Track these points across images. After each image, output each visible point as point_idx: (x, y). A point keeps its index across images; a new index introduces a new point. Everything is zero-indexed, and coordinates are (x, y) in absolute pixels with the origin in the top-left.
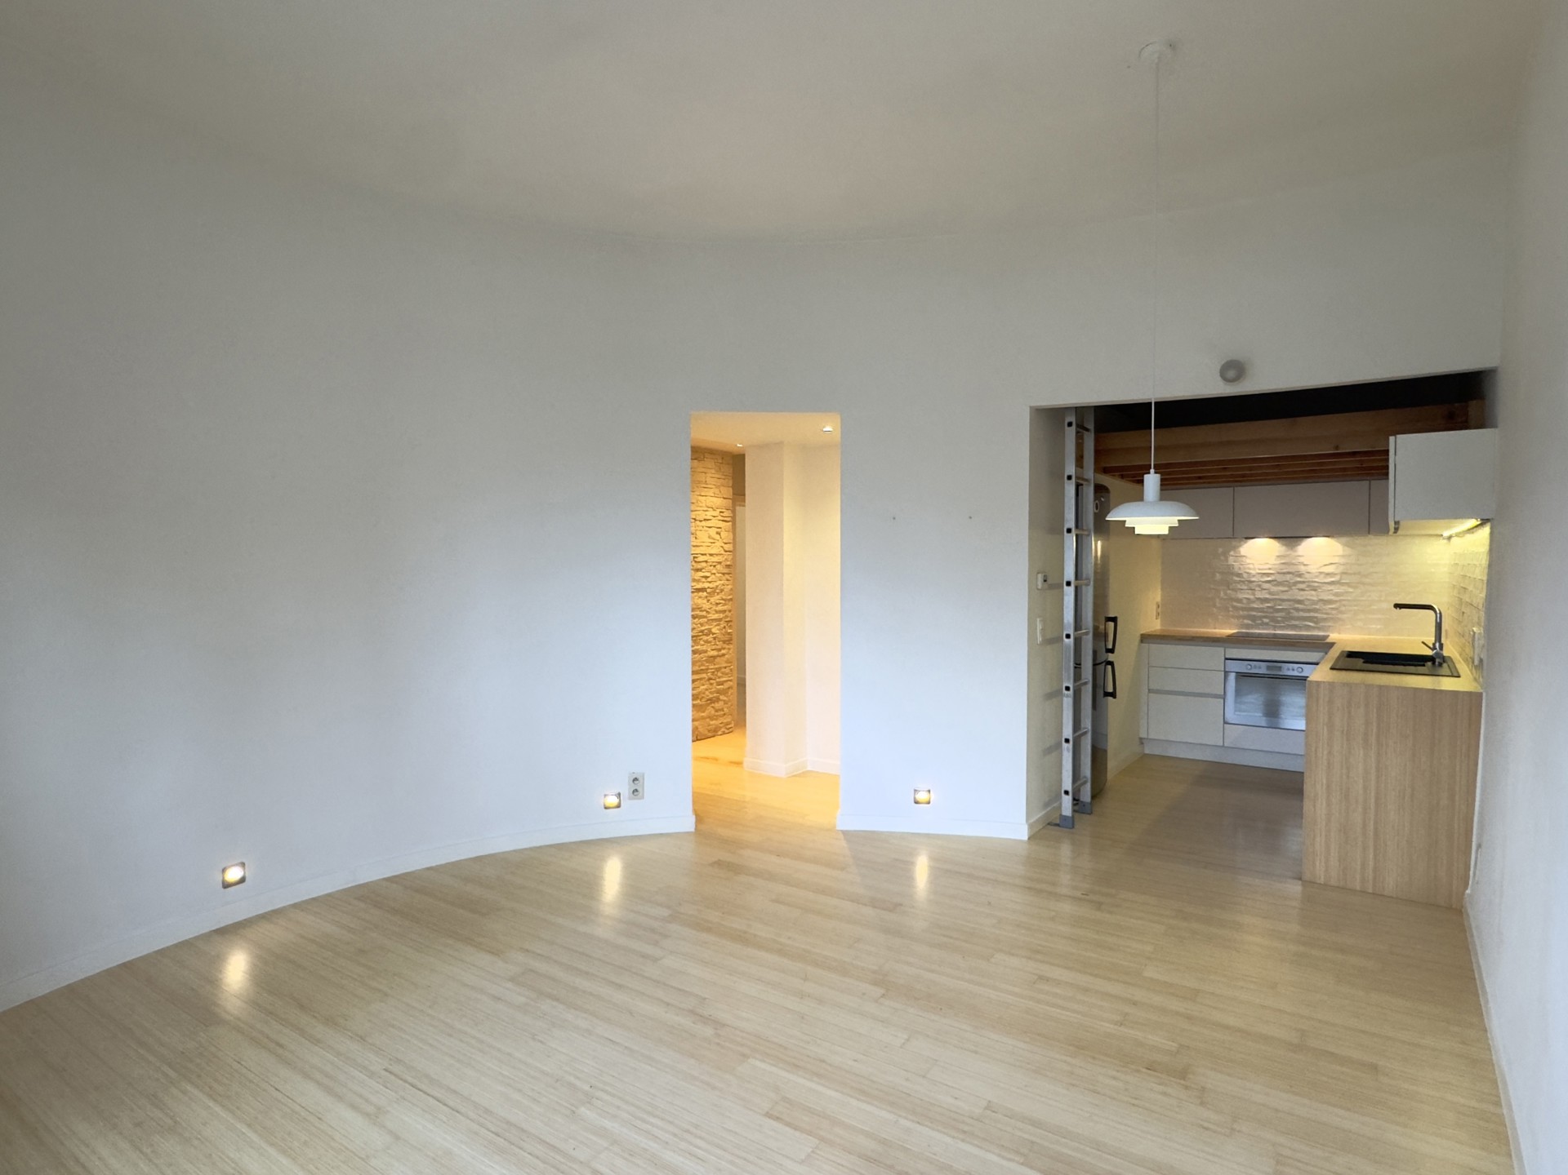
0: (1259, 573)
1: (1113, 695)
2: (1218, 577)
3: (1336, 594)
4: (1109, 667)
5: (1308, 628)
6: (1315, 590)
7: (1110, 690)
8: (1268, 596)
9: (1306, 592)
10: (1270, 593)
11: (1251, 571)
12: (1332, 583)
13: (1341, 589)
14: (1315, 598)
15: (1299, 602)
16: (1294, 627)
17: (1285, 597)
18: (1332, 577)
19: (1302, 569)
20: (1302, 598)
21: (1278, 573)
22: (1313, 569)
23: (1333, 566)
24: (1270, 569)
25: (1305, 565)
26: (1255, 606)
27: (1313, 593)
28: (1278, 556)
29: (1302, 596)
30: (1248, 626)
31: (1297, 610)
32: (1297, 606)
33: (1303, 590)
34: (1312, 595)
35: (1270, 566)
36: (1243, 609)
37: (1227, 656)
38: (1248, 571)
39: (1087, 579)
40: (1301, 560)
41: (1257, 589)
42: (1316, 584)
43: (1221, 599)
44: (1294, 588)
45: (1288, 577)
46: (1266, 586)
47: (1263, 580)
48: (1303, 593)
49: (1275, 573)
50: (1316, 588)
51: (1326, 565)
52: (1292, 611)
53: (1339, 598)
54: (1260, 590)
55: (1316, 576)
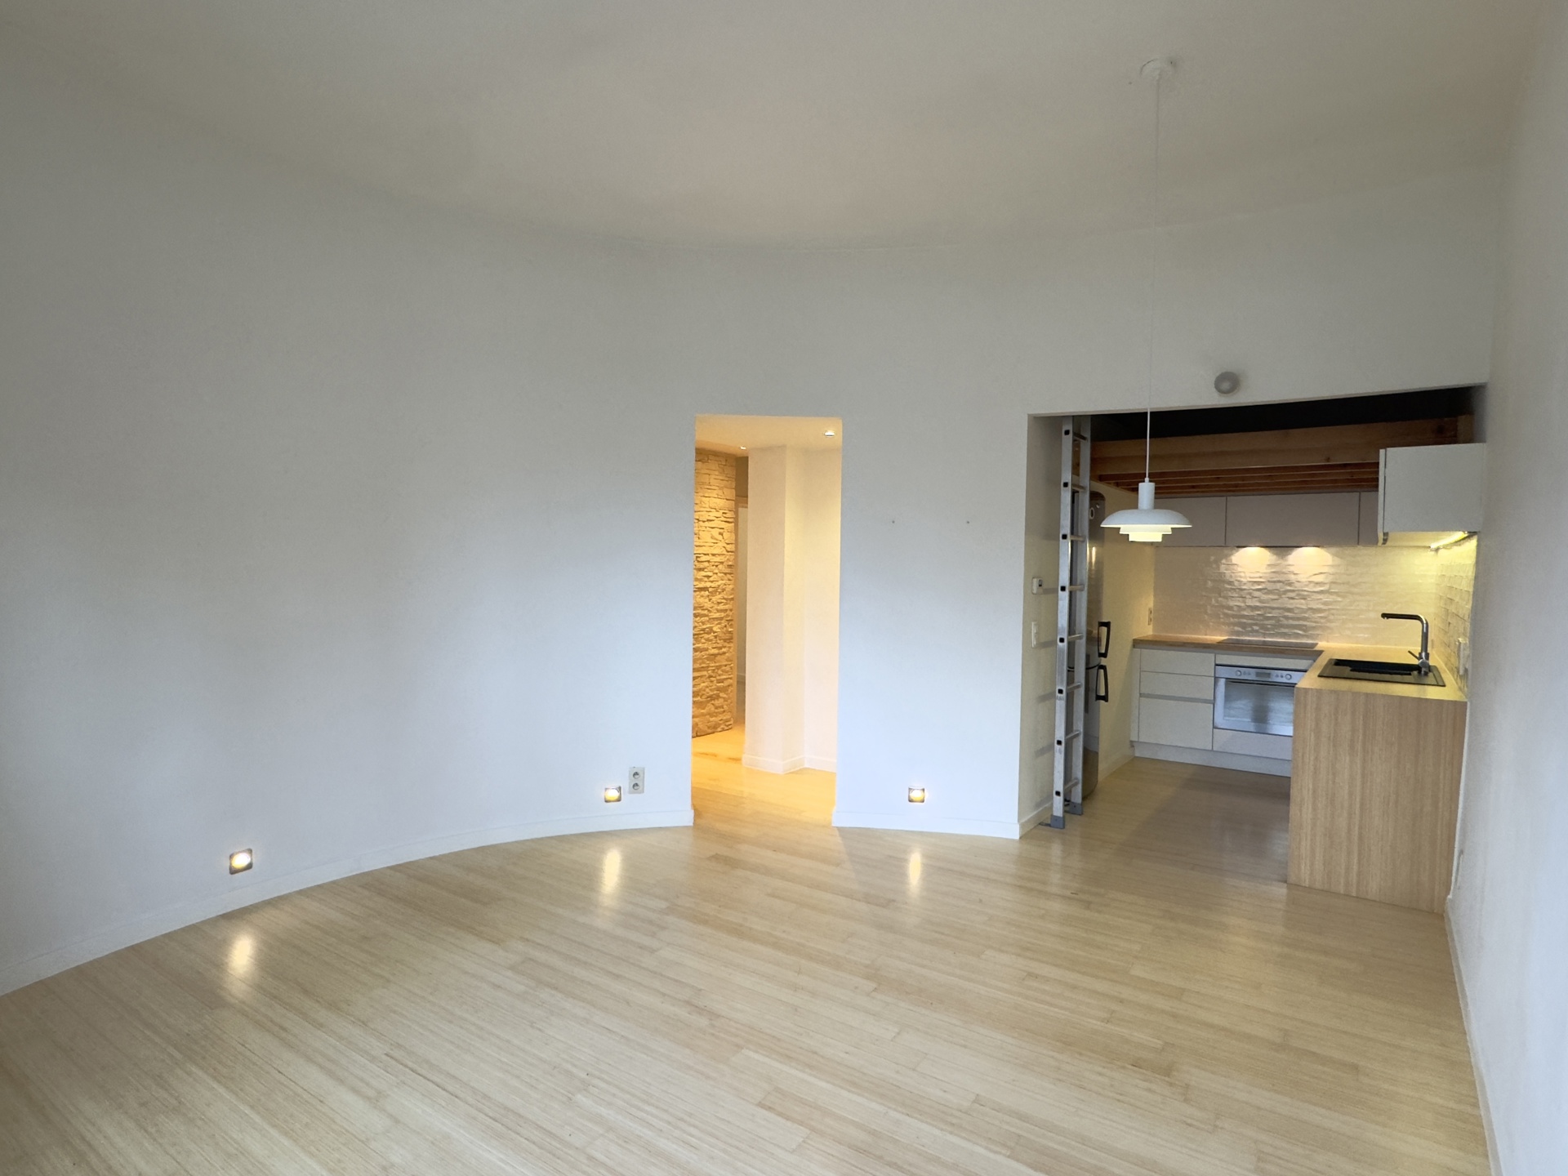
0: (1250, 581)
1: (1105, 698)
2: (1210, 584)
3: (1325, 603)
4: (1102, 671)
5: (1297, 636)
6: (1304, 599)
7: (1102, 693)
8: (1258, 604)
9: (1296, 601)
10: (1261, 601)
11: (1242, 579)
12: (1321, 592)
13: (1330, 598)
14: (1304, 607)
15: (1289, 610)
16: (1284, 635)
17: (1275, 605)
18: (1321, 586)
19: (1292, 578)
20: (1289, 606)
21: (1269, 581)
22: (1303, 578)
23: (1323, 576)
24: (1261, 577)
25: (1295, 574)
26: (1245, 613)
27: (1303, 601)
28: (1269, 565)
29: (1292, 604)
30: (1238, 633)
31: (1287, 618)
32: (1286, 614)
33: (1293, 598)
34: (1302, 604)
35: (1261, 575)
36: (1234, 616)
37: (1217, 663)
38: (1239, 579)
39: (1081, 584)
40: (1291, 569)
41: (1248, 596)
42: (1306, 593)
43: (1213, 606)
44: (1283, 596)
45: (1278, 586)
46: (1257, 594)
47: (1253, 588)
48: (1292, 601)
49: (1266, 581)
50: (1306, 597)
51: (1316, 575)
52: (1282, 619)
53: (1328, 607)
54: (1250, 598)
55: (1306, 585)
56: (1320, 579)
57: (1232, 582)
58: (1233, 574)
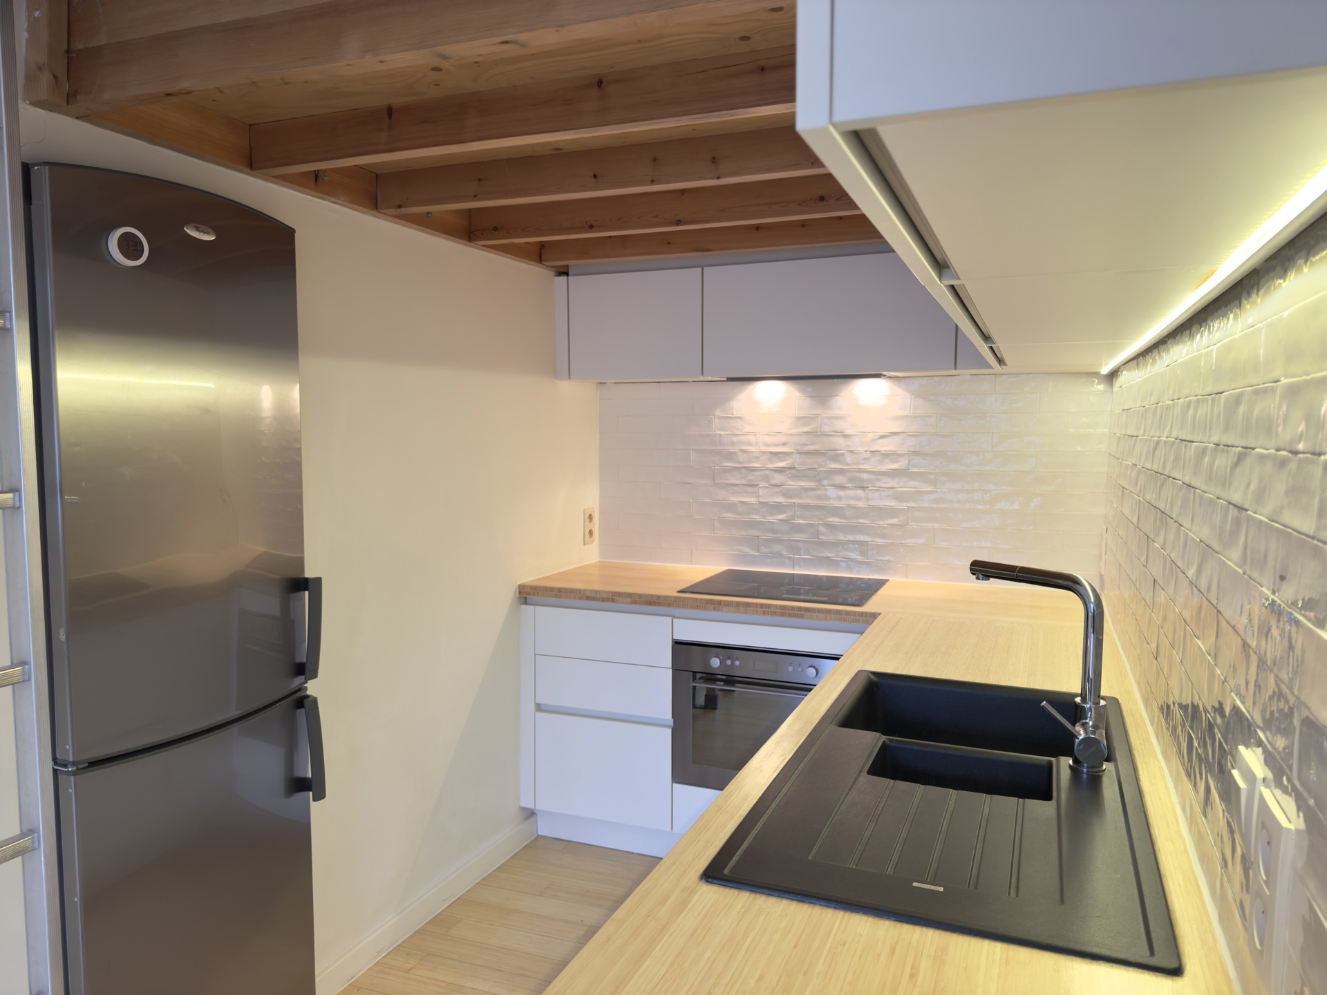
0: (764, 453)
3: (899, 497)
5: (852, 563)
6: (864, 488)
8: (780, 499)
9: (848, 492)
10: (785, 494)
11: (751, 448)
12: (894, 474)
13: (911, 486)
14: (861, 504)
15: (836, 511)
16: (827, 562)
17: (811, 502)
18: (892, 461)
19: (840, 443)
20: (836, 504)
21: (800, 453)
22: (856, 444)
23: (896, 439)
24: (784, 444)
25: (846, 436)
26: (757, 518)
27: (860, 493)
28: (799, 418)
29: (840, 498)
30: (743, 558)
31: (831, 527)
32: (835, 520)
33: (842, 487)
34: (858, 499)
35: (784, 439)
36: (740, 525)
37: (677, 637)
38: (744, 447)
40: (840, 425)
41: (762, 484)
42: (865, 476)
44: (825, 482)
45: (816, 461)
46: (778, 478)
47: (771, 466)
48: (841, 493)
49: (793, 452)
50: (865, 484)
51: (882, 437)
52: (822, 529)
53: (905, 505)
54: (766, 487)
55: (866, 459)
56: (887, 446)
57: (735, 453)
58: (735, 439)
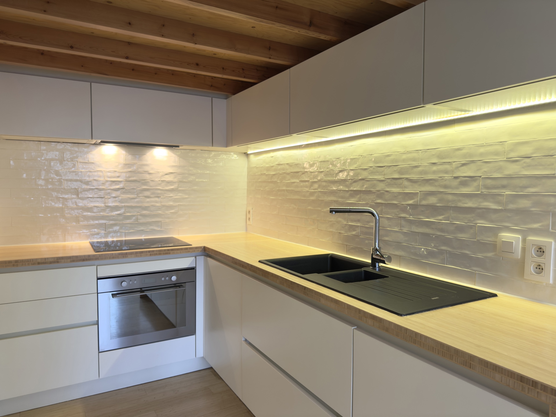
0: (107, 181)
3: (175, 200)
5: (153, 231)
6: (158, 197)
8: (117, 204)
9: (151, 199)
10: (121, 202)
11: (100, 179)
12: (172, 190)
13: (179, 195)
14: (158, 205)
15: (145, 208)
16: (142, 232)
17: (133, 205)
18: (172, 185)
19: (147, 177)
21: (127, 181)
22: (157, 177)
23: (172, 176)
24: (118, 177)
25: (150, 174)
26: (106, 214)
27: (157, 199)
29: (148, 202)
31: (144, 216)
32: (144, 212)
33: (148, 197)
34: (156, 202)
35: (118, 174)
36: (94, 218)
38: (97, 178)
40: (146, 168)
41: (107, 197)
42: (159, 192)
44: (140, 195)
46: (116, 194)
47: (111, 188)
48: (148, 200)
49: (123, 181)
50: (159, 195)
51: (166, 174)
52: (139, 217)
53: (177, 204)
54: (109, 198)
55: (159, 184)
56: (168, 178)
57: (91, 181)
58: (90, 174)
